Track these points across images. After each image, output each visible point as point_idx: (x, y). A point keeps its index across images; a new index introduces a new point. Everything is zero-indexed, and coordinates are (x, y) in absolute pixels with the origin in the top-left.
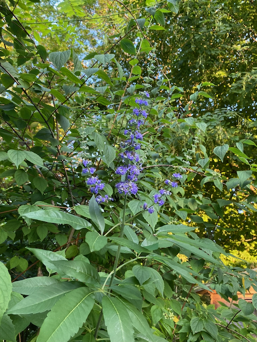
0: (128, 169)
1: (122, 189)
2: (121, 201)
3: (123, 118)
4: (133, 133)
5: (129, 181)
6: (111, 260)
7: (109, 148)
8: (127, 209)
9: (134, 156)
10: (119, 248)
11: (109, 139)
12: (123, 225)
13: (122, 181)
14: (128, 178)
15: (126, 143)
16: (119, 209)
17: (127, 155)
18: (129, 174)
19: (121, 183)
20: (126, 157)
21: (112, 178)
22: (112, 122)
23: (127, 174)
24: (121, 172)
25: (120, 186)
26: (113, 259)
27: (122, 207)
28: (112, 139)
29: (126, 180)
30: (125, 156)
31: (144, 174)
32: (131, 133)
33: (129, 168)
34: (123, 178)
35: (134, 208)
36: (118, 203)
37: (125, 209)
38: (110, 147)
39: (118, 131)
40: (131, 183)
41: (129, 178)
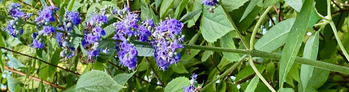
0: (125, 40)
1: (170, 54)
2: (204, 59)
3: (16, 53)
4: (40, 28)
5: (154, 39)
6: (340, 82)
7: (82, 86)
8: (222, 44)
9: (94, 26)
10: (306, 62)
11: (64, 86)
12: (254, 53)
13: (153, 54)
14: (146, 40)
15: (64, 44)
16: (222, 64)
17: (90, 41)
18: (138, 38)
19: (156, 56)
20: (96, 44)
21: (154, 80)
22: (24, 79)
23: (136, 43)
24: (131, 56)
25: (164, 58)
26: (336, 78)
27: (218, 57)
28: (64, 80)
29: (151, 46)
30: (95, 47)
31: (142, 7)
32: (40, 33)
33: (123, 39)
34: (145, 52)
35: (218, 30)
36: (211, 65)
37: (222, 48)
38: (80, 83)
39: (43, 65)
40: (158, 35)
41: (145, 38)
